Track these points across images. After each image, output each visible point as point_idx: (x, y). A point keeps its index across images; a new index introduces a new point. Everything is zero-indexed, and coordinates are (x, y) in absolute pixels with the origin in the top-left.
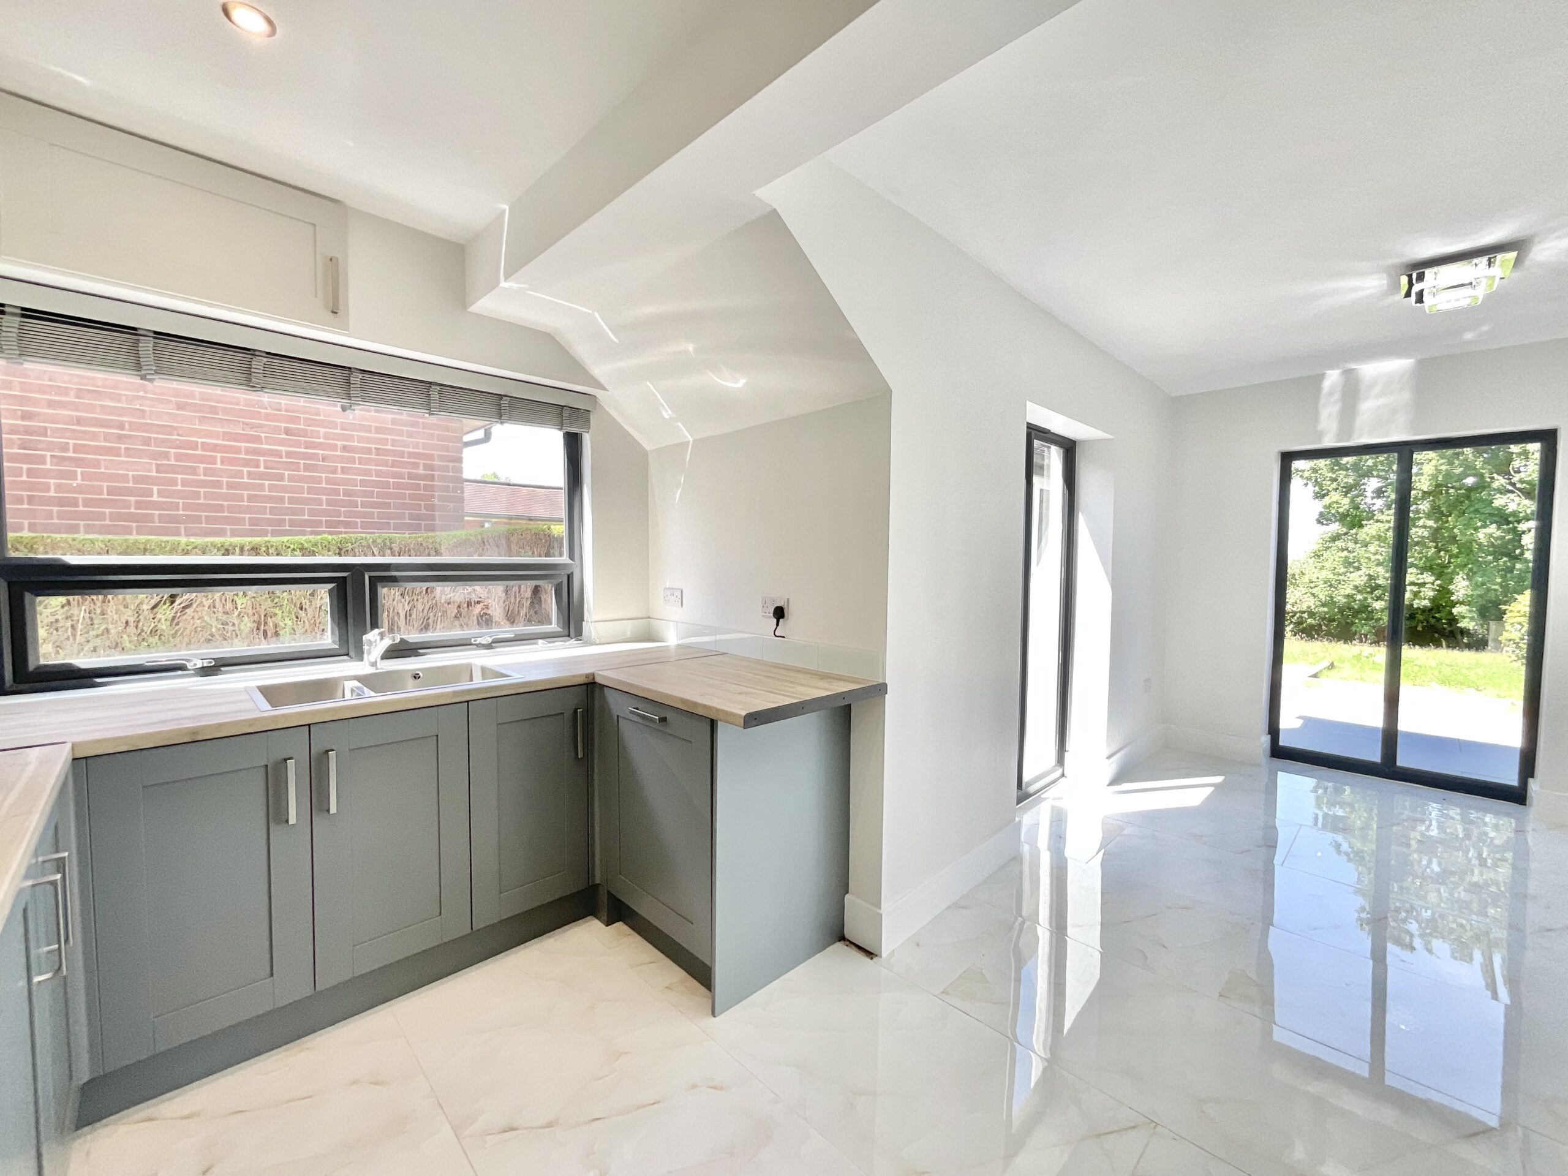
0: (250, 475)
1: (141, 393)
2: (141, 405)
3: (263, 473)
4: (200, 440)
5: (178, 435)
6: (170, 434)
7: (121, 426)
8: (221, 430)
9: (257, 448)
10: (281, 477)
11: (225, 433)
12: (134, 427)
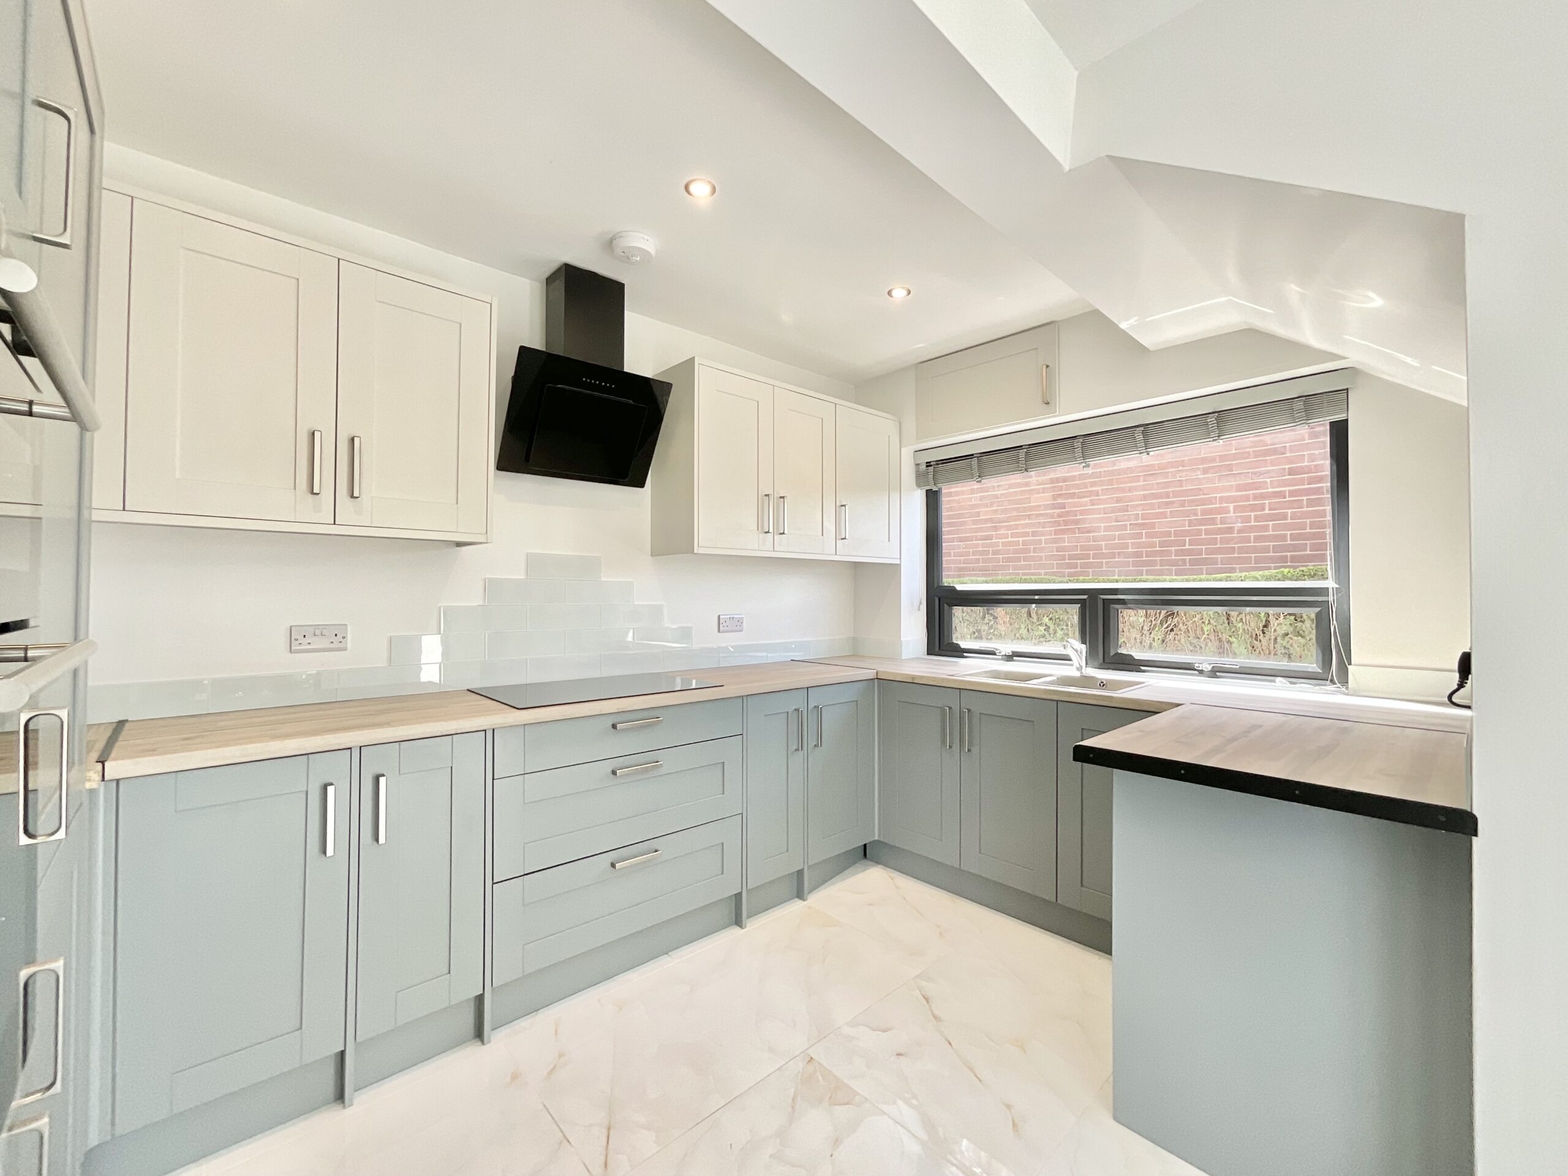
0: (1257, 518)
1: (1181, 468)
2: (1180, 477)
3: (1269, 515)
4: (1218, 495)
5: (1204, 494)
6: (1198, 495)
7: (1167, 496)
8: (1234, 483)
9: (1263, 493)
10: (1285, 517)
11: (1238, 485)
12: (1176, 494)
